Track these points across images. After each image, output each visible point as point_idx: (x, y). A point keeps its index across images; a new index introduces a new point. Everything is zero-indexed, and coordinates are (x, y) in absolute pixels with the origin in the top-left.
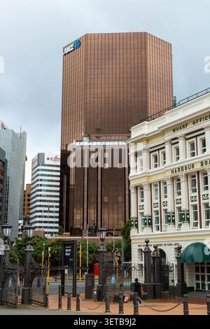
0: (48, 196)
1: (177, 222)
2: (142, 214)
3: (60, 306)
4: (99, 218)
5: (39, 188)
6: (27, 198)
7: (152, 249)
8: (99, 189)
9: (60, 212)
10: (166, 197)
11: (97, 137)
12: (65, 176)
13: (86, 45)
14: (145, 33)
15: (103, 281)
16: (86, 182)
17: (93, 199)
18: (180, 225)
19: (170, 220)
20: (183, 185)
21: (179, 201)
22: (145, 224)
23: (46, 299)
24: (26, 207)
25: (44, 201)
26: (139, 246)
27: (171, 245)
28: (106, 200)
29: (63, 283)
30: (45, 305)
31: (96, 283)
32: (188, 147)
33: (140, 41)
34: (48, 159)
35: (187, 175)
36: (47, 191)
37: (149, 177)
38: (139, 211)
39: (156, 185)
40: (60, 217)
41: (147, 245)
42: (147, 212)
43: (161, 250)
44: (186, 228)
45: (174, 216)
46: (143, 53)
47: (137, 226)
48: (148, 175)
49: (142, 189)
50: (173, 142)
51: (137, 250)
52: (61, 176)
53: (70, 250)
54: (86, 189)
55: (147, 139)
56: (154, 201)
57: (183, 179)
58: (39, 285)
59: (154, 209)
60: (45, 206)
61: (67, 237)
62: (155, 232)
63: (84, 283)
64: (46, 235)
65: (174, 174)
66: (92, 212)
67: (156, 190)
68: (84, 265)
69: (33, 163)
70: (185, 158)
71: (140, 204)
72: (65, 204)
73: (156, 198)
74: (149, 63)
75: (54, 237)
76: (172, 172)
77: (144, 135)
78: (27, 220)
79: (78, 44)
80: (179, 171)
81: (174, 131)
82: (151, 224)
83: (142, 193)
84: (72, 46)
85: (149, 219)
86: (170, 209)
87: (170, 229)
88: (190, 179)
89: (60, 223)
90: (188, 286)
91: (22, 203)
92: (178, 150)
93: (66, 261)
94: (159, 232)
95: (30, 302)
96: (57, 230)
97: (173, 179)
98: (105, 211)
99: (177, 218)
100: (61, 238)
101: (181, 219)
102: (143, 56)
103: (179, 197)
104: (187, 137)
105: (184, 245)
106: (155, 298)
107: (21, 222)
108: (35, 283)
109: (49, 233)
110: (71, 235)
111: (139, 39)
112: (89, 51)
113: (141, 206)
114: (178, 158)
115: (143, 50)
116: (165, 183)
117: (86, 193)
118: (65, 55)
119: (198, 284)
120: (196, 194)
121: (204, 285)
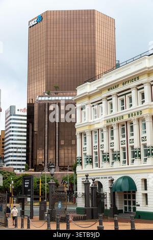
0: (18, 140)
1: (111, 160)
2: (85, 154)
4: (57, 158)
5: (11, 133)
6: (2, 141)
7: (91, 181)
8: (57, 134)
9: (27, 152)
10: (103, 141)
11: (56, 93)
12: (30, 124)
13: (47, 20)
14: (94, 11)
15: (52, 206)
16: (46, 129)
17: (52, 143)
18: (113, 163)
19: (106, 159)
20: (115, 132)
21: (112, 145)
22: (87, 162)
23: (6, 221)
25: (15, 144)
26: (82, 179)
27: (106, 178)
28: (62, 143)
29: (23, 208)
30: (6, 225)
31: (48, 208)
32: (120, 102)
33: (89, 17)
34: (18, 110)
35: (118, 124)
36: (18, 136)
37: (90, 125)
38: (83, 152)
39: (96, 132)
40: (27, 157)
41: (87, 179)
42: (89, 153)
43: (99, 182)
44: (117, 164)
45: (109, 156)
46: (92, 26)
47: (81, 164)
48: (89, 124)
49: (85, 135)
50: (108, 98)
51: (81, 182)
52: (28, 124)
53: (28, 183)
54: (46, 135)
55: (89, 96)
56: (94, 144)
57: (115, 127)
59: (94, 151)
60: (15, 148)
61: (31, 172)
62: (95, 168)
63: (39, 208)
64: (15, 171)
65: (109, 124)
66: (51, 152)
67: (96, 135)
68: (43, 194)
69: (6, 114)
70: (117, 111)
71: (84, 146)
72: (30, 146)
73: (96, 142)
74: (97, 34)
75: (23, 172)
76: (107, 122)
77: (86, 93)
78: (2, 159)
79: (40, 19)
80: (112, 121)
81: (109, 90)
82: (91, 162)
83: (85, 138)
84: (36, 20)
85: (90, 158)
87: (105, 166)
88: (120, 128)
89: (27, 161)
90: (118, 209)
92: (111, 105)
93: (26, 192)
94: (98, 168)
96: (24, 167)
97: (108, 127)
98: (62, 152)
99: (111, 157)
100: (27, 173)
101: (114, 159)
102: (92, 29)
103: (112, 141)
104: (119, 95)
105: (116, 178)
106: (92, 218)
109: (18, 169)
110: (35, 171)
111: (89, 15)
112: (49, 24)
113: (84, 148)
114: (112, 111)
115: (92, 24)
116: (102, 131)
117: (46, 138)
118: (30, 27)
119: (126, 208)
120: (125, 139)
121: (130, 208)
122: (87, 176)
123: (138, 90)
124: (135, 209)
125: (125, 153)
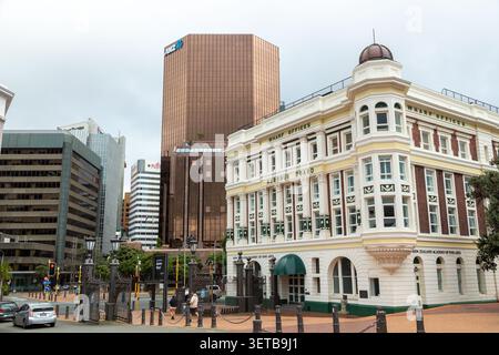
0: (148, 206)
1: (272, 233)
2: (238, 225)
3: (143, 321)
4: (201, 230)
5: (139, 197)
6: (125, 208)
7: (245, 261)
8: (201, 198)
9: (160, 222)
10: (262, 207)
12: (165, 185)
13: (189, 46)
14: (251, 36)
16: (186, 191)
17: (194, 209)
18: (275, 237)
19: (266, 231)
20: (278, 196)
23: (130, 315)
24: (125, 212)
25: (144, 210)
26: (234, 258)
27: (266, 257)
28: (208, 210)
29: (153, 298)
30: (129, 320)
34: (149, 166)
35: (282, 186)
37: (245, 187)
38: (235, 222)
39: (253, 196)
40: (160, 228)
41: (240, 258)
42: (243, 223)
43: (256, 263)
44: (280, 239)
45: (269, 228)
46: (249, 55)
47: (233, 238)
48: (244, 185)
49: (238, 199)
51: (232, 263)
52: (161, 185)
53: (161, 264)
56: (251, 212)
57: (278, 190)
58: (123, 300)
60: (144, 216)
61: (165, 249)
64: (143, 248)
67: (253, 200)
68: (181, 279)
69: (132, 170)
71: (236, 214)
72: (165, 214)
73: (253, 210)
74: (255, 67)
75: (154, 249)
78: (125, 231)
79: (180, 44)
81: (270, 140)
82: (246, 236)
83: (239, 203)
84: (174, 46)
85: (245, 231)
86: (265, 220)
87: (265, 240)
88: (285, 190)
89: (160, 234)
90: (281, 298)
91: (120, 213)
93: (158, 276)
94: (255, 244)
95: (114, 318)
96: (155, 242)
97: (268, 189)
98: (207, 222)
99: (272, 230)
100: (159, 250)
101: (277, 231)
102: (249, 59)
103: (274, 208)
105: (278, 257)
106: (247, 311)
107: (118, 233)
108: (120, 298)
109: (147, 245)
110: (171, 247)
111: (245, 42)
113: (236, 217)
115: (249, 53)
116: (261, 194)
118: (167, 55)
119: (291, 297)
120: (291, 205)
121: (296, 297)
122: (240, 254)
123: (309, 140)
124: (303, 298)
125: (290, 224)
